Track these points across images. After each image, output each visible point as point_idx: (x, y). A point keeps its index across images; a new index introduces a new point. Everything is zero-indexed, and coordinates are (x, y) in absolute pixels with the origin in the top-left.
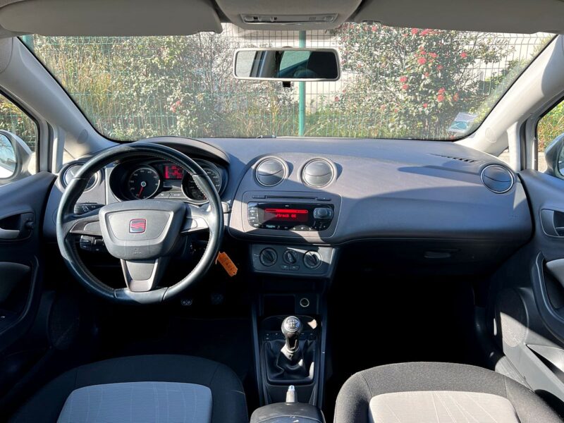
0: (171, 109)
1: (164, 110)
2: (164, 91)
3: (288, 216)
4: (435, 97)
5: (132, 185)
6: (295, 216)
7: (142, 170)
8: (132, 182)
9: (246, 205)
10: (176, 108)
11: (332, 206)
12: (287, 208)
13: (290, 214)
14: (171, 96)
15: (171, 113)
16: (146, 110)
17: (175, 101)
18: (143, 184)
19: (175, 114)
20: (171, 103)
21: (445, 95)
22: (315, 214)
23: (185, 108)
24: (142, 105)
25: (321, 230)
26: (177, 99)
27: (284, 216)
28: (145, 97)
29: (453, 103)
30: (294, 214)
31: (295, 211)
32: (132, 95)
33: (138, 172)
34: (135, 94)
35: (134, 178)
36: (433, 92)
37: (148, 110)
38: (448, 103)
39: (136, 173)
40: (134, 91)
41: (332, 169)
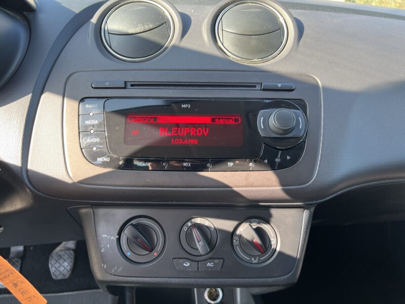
9: (75, 104)
11: (301, 105)
22: (260, 124)
25: (282, 166)
41: (281, 20)
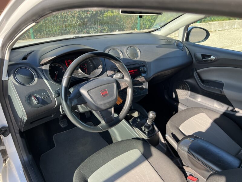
12: (130, 70)
18: (56, 72)
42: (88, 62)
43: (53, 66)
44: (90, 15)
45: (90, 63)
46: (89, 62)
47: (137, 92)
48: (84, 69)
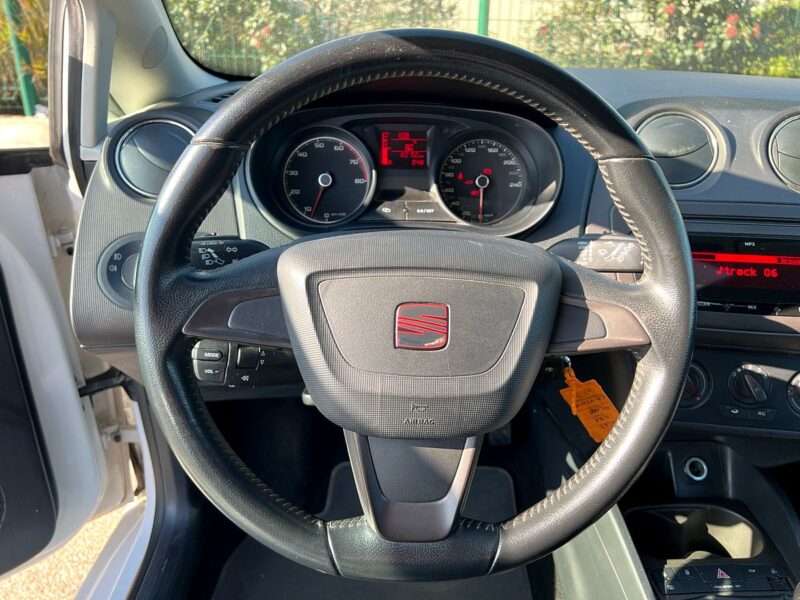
0: (253, 42)
1: (239, 46)
2: (239, 9)
3: (753, 273)
4: (718, 29)
5: (293, 183)
6: (774, 273)
7: (318, 142)
8: (294, 173)
10: (262, 40)
12: (750, 250)
13: (760, 267)
14: (252, 19)
15: (250, 50)
16: (206, 44)
17: (258, 28)
18: (323, 181)
19: (257, 54)
20: (252, 31)
21: (738, 26)
23: (276, 42)
24: (200, 32)
26: (264, 24)
27: (740, 272)
28: (204, 18)
29: (751, 41)
30: (771, 266)
31: (773, 260)
32: (182, 15)
33: (309, 148)
34: (187, 13)
35: (297, 163)
36: (716, 21)
37: (210, 43)
38: (742, 40)
39: (301, 150)
40: (185, 8)
42: (506, 163)
43: (318, 146)
44: (705, 53)
45: (513, 168)
46: (512, 162)
47: (762, 408)
48: (473, 193)
